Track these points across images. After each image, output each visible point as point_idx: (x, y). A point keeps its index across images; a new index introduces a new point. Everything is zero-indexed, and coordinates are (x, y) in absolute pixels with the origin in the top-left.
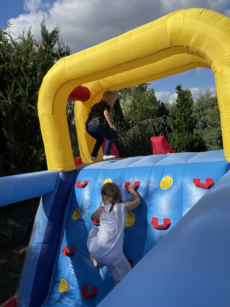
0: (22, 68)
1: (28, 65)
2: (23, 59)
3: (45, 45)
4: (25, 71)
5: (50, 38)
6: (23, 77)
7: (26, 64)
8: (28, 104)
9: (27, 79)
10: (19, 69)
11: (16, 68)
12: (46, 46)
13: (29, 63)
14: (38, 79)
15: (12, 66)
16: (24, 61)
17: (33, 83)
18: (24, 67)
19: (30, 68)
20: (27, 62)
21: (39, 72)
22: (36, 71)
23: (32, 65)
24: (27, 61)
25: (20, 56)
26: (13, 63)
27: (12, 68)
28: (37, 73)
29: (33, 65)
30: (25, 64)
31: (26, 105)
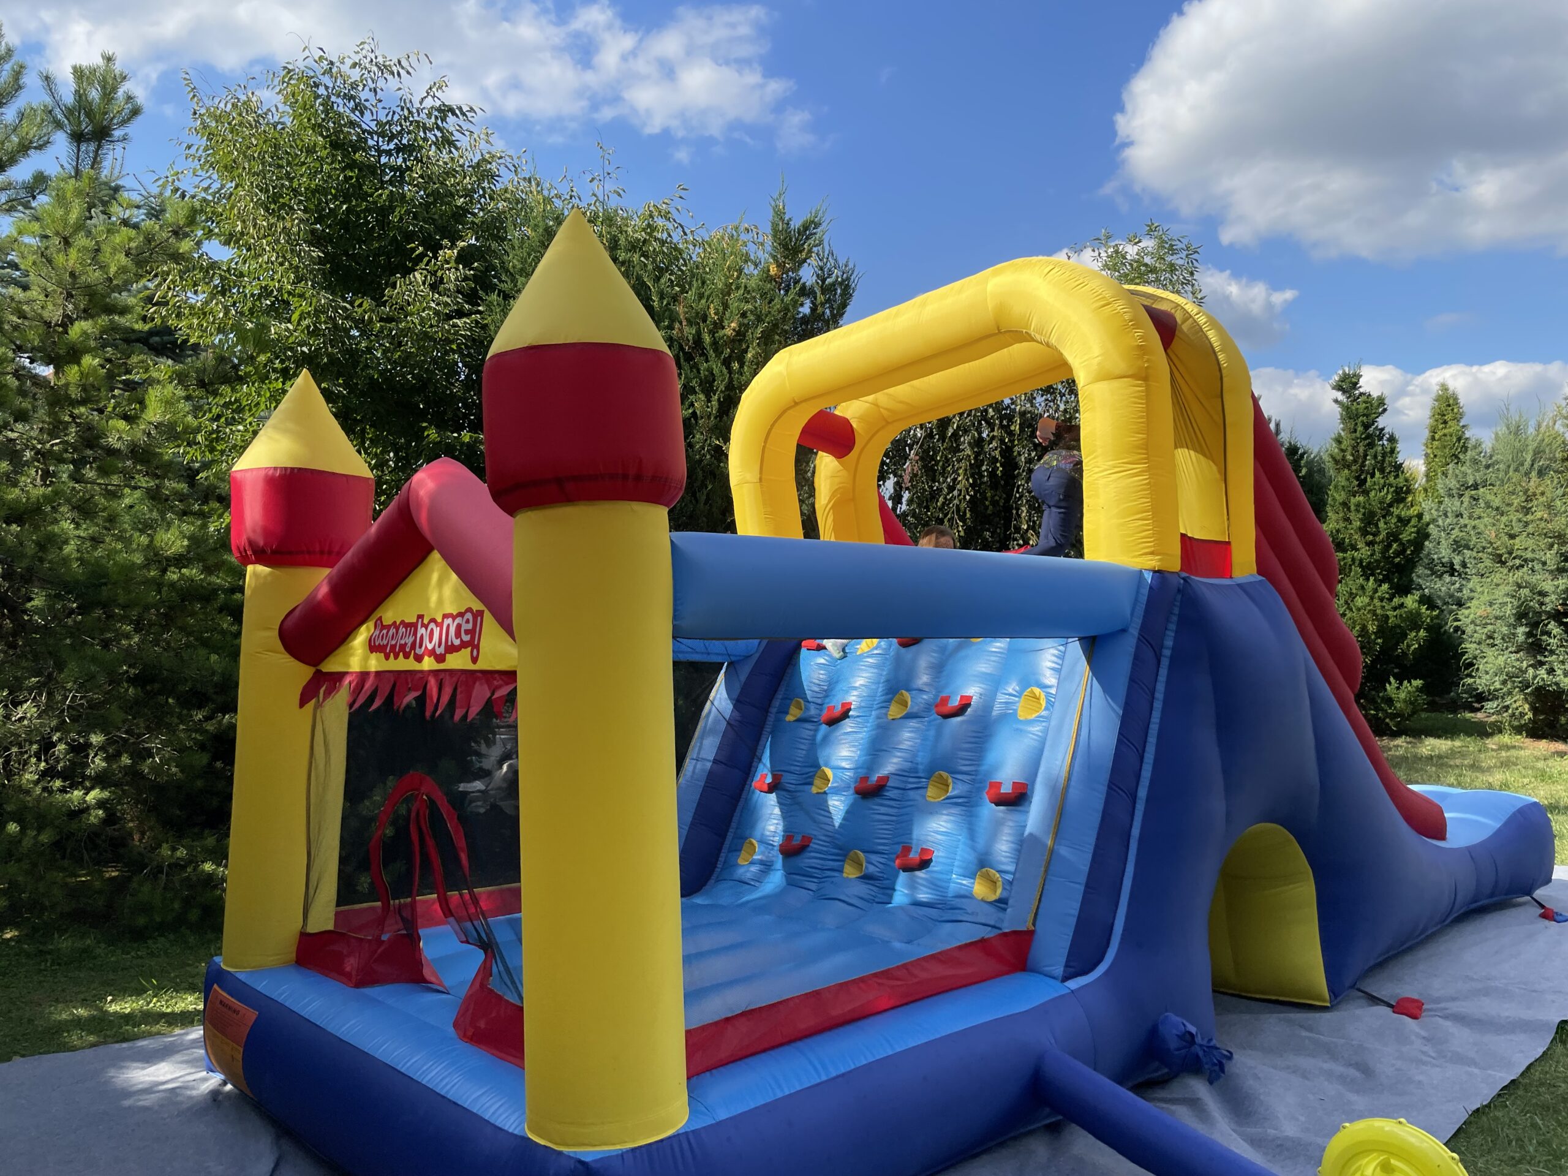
0: (707, 338)
1: (723, 328)
2: (712, 311)
3: (777, 261)
4: (715, 343)
5: (797, 240)
6: (707, 361)
7: (719, 325)
8: (711, 438)
9: (717, 367)
10: (698, 341)
11: (690, 338)
12: (780, 266)
13: (726, 323)
14: (746, 368)
15: (681, 330)
16: (713, 316)
17: (731, 379)
18: (712, 333)
19: (728, 337)
20: (721, 320)
21: (754, 349)
22: (744, 346)
23: (734, 330)
24: (722, 317)
25: (703, 301)
26: (684, 323)
27: (680, 335)
28: (746, 351)
29: (737, 329)
30: (715, 323)
31: (706, 440)
